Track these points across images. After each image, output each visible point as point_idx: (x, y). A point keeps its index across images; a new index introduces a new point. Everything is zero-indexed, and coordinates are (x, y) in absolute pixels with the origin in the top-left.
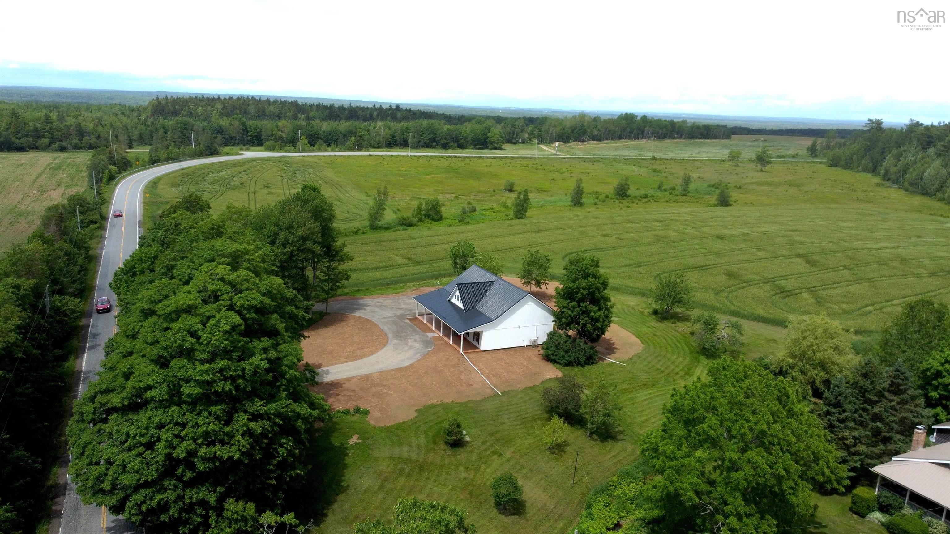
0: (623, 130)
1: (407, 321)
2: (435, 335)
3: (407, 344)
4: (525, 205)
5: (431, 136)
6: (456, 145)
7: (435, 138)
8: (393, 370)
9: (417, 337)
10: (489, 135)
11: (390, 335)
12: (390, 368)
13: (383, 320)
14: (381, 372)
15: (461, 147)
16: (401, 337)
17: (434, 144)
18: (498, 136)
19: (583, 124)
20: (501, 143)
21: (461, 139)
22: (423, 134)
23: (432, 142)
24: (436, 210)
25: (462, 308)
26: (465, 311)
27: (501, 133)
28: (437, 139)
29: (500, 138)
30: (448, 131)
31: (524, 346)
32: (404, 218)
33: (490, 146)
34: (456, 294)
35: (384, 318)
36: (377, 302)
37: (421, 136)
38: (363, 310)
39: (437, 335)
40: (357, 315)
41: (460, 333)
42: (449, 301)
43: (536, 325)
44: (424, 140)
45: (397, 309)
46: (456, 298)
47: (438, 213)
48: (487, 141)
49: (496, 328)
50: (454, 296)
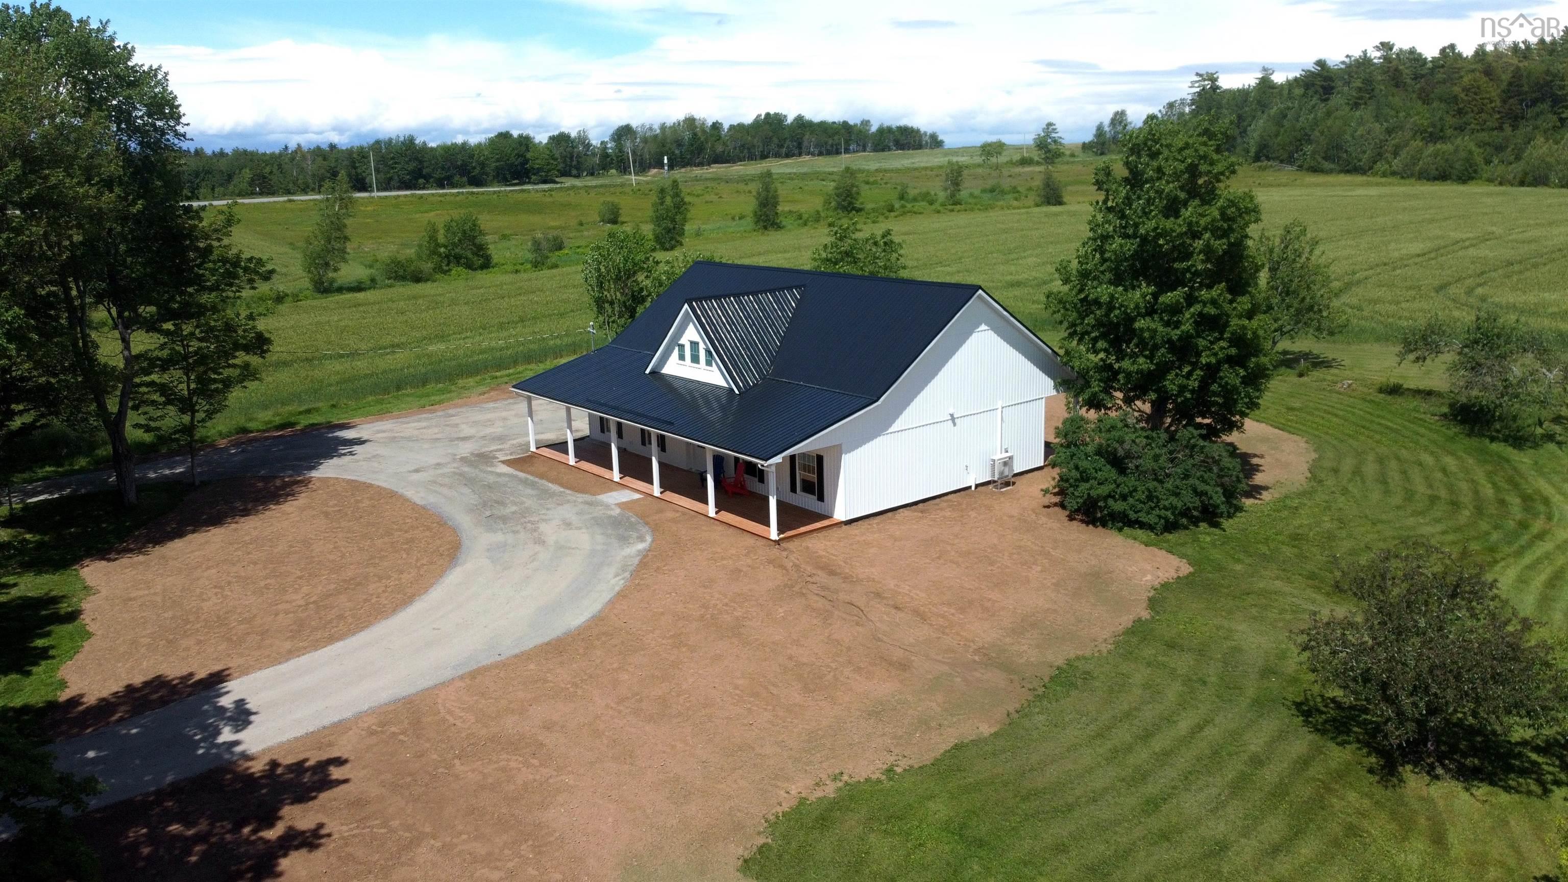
0: (767, 141)
1: (505, 469)
2: (626, 496)
3: (540, 542)
4: (678, 218)
5: (412, 166)
6: (465, 179)
7: (420, 170)
8: (525, 657)
9: (567, 512)
10: (529, 155)
11: (464, 521)
12: (509, 648)
13: (415, 477)
14: (473, 675)
15: (476, 182)
16: (504, 519)
17: (421, 181)
18: (547, 157)
19: (695, 134)
20: (553, 169)
21: (474, 168)
22: (396, 163)
23: (416, 179)
24: (474, 244)
25: (722, 383)
26: (737, 392)
27: (551, 151)
28: (425, 171)
29: (552, 161)
30: (446, 153)
31: (970, 487)
32: (399, 262)
33: (534, 177)
34: (684, 340)
35: (417, 471)
36: (379, 432)
37: (393, 168)
38: (332, 457)
39: (637, 496)
40: (314, 474)
41: (766, 460)
42: (653, 372)
43: (999, 405)
44: (399, 176)
45: (452, 440)
46: (682, 357)
47: (480, 250)
48: (526, 169)
49: (887, 429)
50: (674, 349)
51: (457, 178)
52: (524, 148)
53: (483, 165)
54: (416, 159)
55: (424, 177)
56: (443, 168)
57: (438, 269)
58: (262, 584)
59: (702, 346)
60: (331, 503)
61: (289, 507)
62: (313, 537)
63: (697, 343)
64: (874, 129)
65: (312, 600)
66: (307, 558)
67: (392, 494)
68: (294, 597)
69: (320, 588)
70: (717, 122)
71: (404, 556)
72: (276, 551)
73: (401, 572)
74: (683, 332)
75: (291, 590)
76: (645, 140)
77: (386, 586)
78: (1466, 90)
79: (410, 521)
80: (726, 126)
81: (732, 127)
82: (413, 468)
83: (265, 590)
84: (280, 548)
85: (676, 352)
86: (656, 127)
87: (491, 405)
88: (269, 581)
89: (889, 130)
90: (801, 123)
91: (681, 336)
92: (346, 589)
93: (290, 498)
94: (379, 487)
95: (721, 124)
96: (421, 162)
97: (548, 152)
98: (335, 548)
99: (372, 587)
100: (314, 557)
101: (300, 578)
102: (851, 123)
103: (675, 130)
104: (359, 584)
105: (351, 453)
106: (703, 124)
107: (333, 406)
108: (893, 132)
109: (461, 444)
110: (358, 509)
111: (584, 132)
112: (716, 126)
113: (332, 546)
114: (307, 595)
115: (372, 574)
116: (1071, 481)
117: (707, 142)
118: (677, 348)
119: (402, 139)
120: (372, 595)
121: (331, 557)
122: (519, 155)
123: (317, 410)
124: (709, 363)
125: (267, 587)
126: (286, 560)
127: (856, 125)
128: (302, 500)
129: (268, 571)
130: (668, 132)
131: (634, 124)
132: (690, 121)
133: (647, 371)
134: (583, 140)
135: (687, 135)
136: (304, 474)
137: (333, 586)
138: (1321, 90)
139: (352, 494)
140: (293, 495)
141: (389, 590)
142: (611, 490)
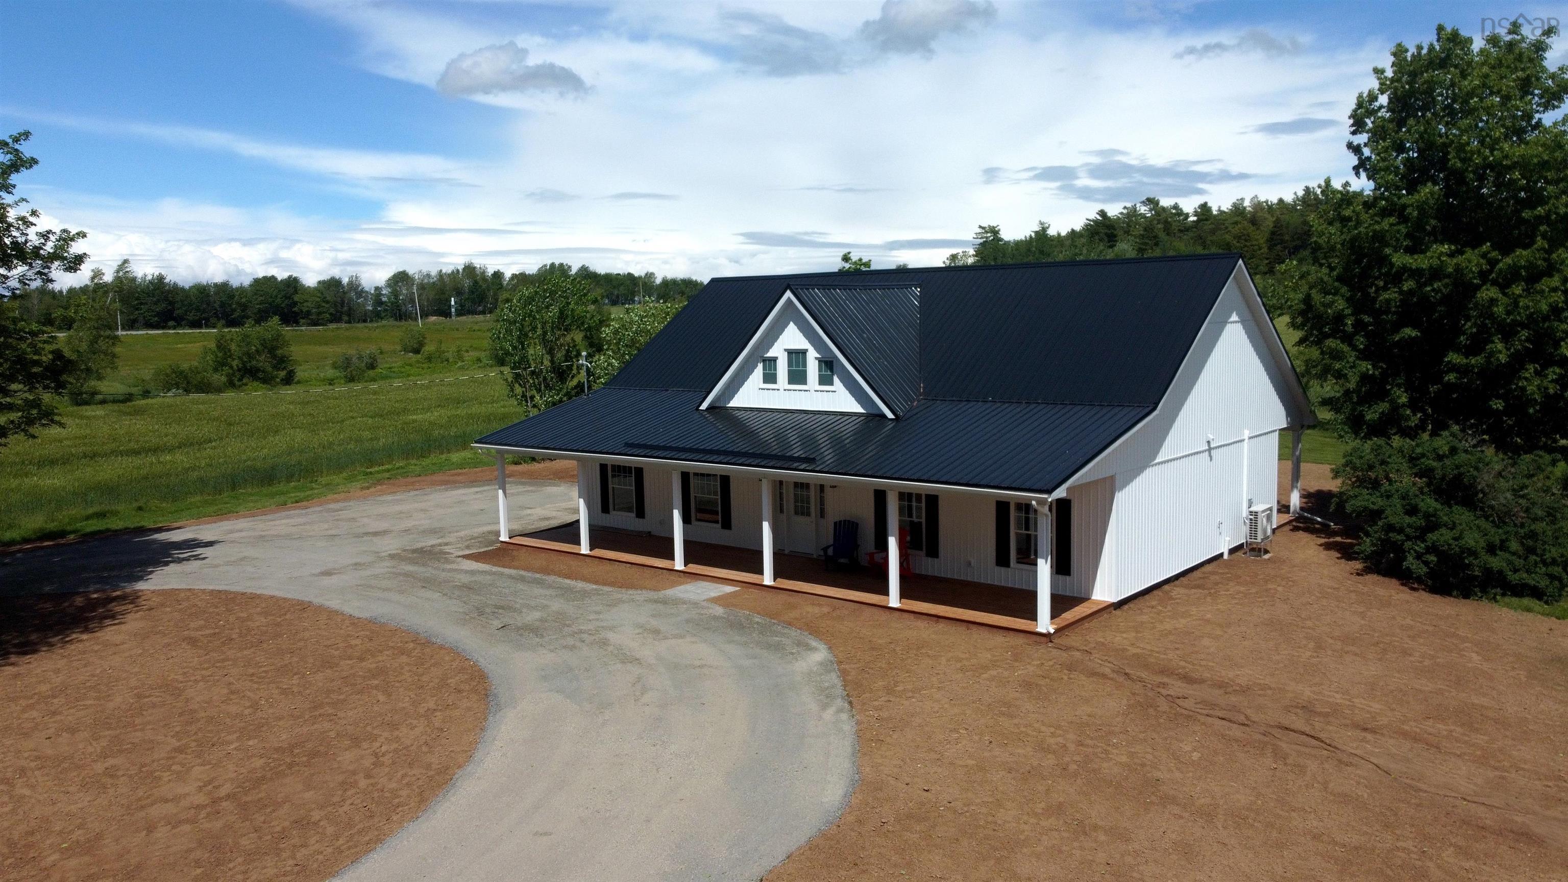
1: (474, 565)
2: (710, 589)
5: (161, 306)
7: (171, 310)
9: (632, 614)
10: (296, 298)
11: (461, 637)
13: (330, 581)
16: (533, 630)
17: (171, 323)
18: (319, 299)
19: (476, 282)
20: (324, 312)
21: (234, 310)
22: (141, 304)
23: (166, 321)
24: (274, 356)
25: (853, 406)
26: (890, 415)
27: (322, 293)
28: (177, 312)
29: (324, 304)
30: (202, 293)
31: (1222, 555)
32: (182, 372)
33: (302, 321)
34: (777, 351)
35: (328, 573)
36: (231, 532)
37: (137, 309)
38: (166, 564)
39: (729, 589)
40: (141, 586)
41: (1049, 492)
42: (711, 408)
43: (1246, 434)
44: (144, 317)
45: (358, 536)
46: (770, 378)
47: (281, 362)
48: (294, 312)
49: (1155, 459)
50: (756, 366)
51: (213, 320)
52: (291, 290)
53: (244, 307)
54: (166, 299)
55: (174, 319)
56: (198, 309)
57: (231, 385)
58: (99, 767)
59: (812, 356)
60: (192, 625)
61: (110, 634)
62: (180, 678)
63: (804, 352)
64: (658, 281)
65: (223, 792)
66: (181, 715)
67: (303, 607)
68: (180, 790)
69: (231, 767)
70: (499, 271)
71: (382, 698)
72: (111, 705)
73: (394, 726)
74: (776, 338)
75: (166, 776)
76: (422, 287)
77: (376, 755)
78: (1238, 238)
79: (358, 642)
80: (508, 275)
81: (514, 276)
82: (318, 571)
83: (108, 781)
84: (118, 699)
85: (759, 372)
86: (434, 273)
87: (390, 498)
88: (111, 762)
89: (674, 282)
90: (586, 274)
91: (771, 345)
92: (290, 766)
93: (108, 622)
94: (272, 597)
95: (502, 274)
96: (172, 303)
97: (319, 295)
98: (232, 693)
99: (347, 757)
100: (195, 711)
101: (179, 750)
102: (636, 275)
103: (454, 278)
104: (314, 754)
105: (197, 557)
106: (484, 272)
107: (140, 509)
108: (679, 285)
109: (375, 539)
110: (249, 630)
111: (357, 277)
112: (498, 275)
113: (225, 691)
114: (210, 782)
115: (332, 734)
116: (1408, 530)
117: (489, 290)
118: (760, 366)
119: (149, 277)
120: (354, 773)
121: (233, 709)
122: (287, 297)
123: (115, 513)
124: (825, 380)
125: (111, 773)
126: (137, 721)
127: (640, 277)
128: (133, 622)
129: (104, 743)
130: (446, 279)
131: (411, 271)
132: (469, 269)
133: (704, 406)
134: (355, 286)
135: (467, 283)
136: (124, 588)
137: (258, 763)
138: (1106, 239)
139: (228, 610)
140: (113, 617)
141: (386, 760)
142: (673, 585)
